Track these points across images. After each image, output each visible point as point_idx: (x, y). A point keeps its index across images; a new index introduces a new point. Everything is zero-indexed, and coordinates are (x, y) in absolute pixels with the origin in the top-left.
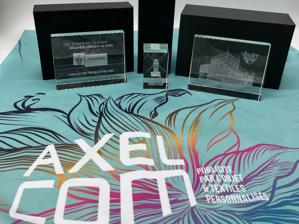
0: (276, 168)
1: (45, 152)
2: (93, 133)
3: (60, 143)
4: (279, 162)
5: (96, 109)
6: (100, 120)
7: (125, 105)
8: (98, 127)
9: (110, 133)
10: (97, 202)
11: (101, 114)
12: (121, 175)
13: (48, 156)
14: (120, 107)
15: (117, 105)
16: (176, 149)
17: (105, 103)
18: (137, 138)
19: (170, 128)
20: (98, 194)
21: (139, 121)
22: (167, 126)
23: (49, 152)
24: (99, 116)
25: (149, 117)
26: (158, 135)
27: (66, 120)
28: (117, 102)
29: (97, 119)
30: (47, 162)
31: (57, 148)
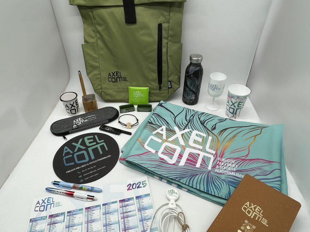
0: (259, 171)
1: (161, 128)
2: (183, 128)
4: (263, 169)
5: (188, 118)
6: (188, 124)
7: (202, 119)
8: (186, 127)
10: (173, 155)
11: (190, 121)
12: (187, 148)
13: (162, 130)
14: (199, 119)
15: (199, 118)
17: (194, 115)
19: (218, 137)
20: (175, 153)
21: (205, 129)
22: (217, 136)
23: (163, 129)
24: (188, 121)
25: (210, 130)
27: (174, 119)
28: (199, 117)
29: (187, 123)
30: (161, 132)
31: (167, 130)
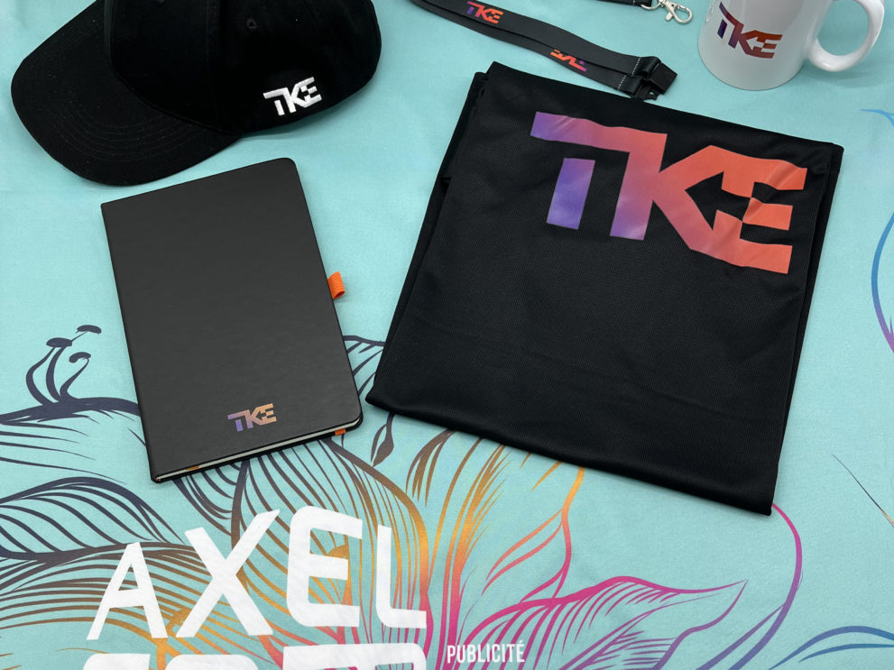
3: (155, 540)
9: (269, 509)
16: (416, 573)
18: (330, 533)
26: (383, 525)
